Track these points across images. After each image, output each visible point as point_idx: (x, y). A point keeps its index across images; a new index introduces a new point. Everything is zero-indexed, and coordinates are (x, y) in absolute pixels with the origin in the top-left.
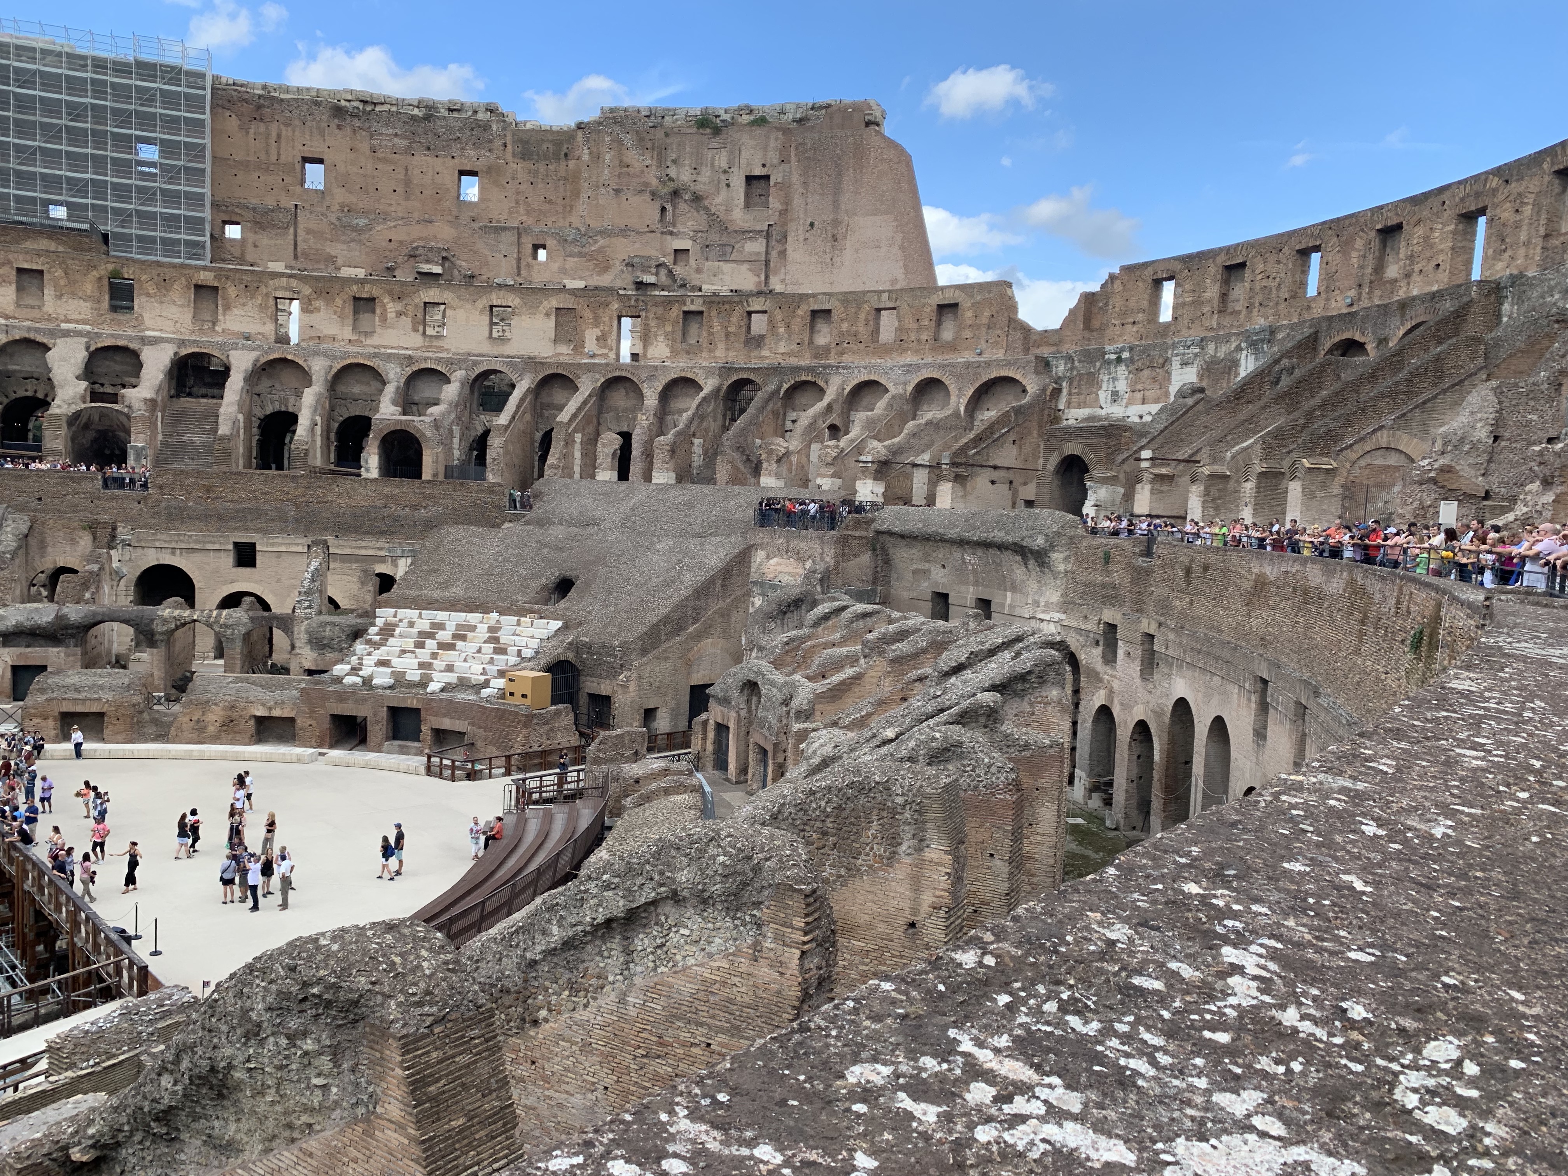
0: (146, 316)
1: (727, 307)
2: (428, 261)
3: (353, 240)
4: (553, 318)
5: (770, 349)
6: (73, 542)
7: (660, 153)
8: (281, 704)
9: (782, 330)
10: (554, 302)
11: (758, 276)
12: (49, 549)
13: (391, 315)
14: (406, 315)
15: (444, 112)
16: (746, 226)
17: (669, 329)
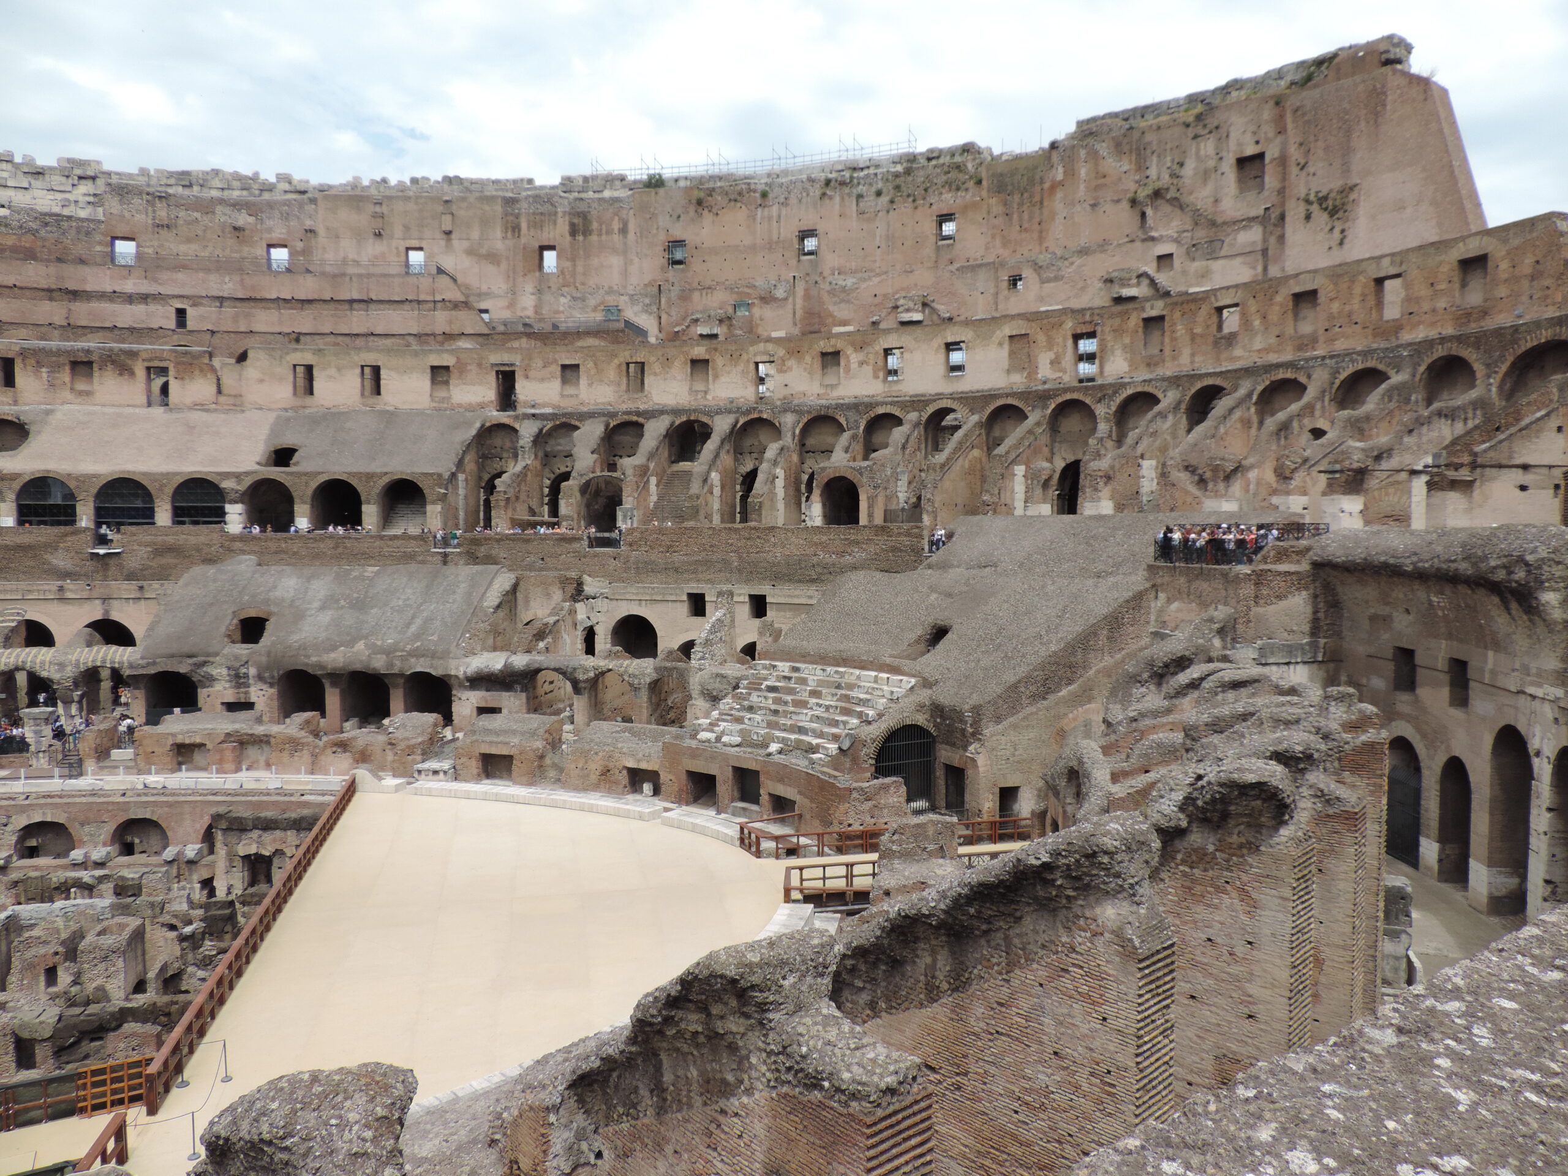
0: (654, 392)
1: (1193, 307)
2: (908, 310)
3: (842, 301)
4: (1006, 347)
5: (1244, 348)
6: (548, 595)
7: (1139, 155)
8: (648, 757)
9: (1257, 323)
10: (1008, 330)
11: (1254, 268)
12: (532, 603)
13: (854, 366)
14: (867, 364)
15: (923, 162)
16: (1238, 214)
17: (1127, 340)
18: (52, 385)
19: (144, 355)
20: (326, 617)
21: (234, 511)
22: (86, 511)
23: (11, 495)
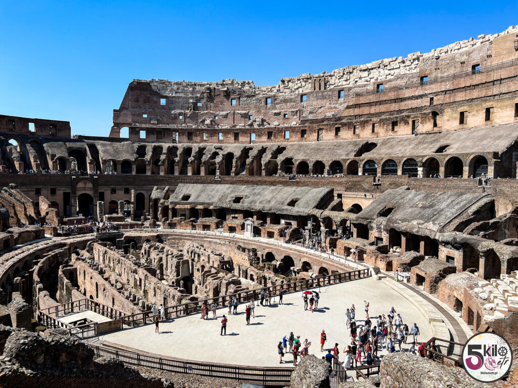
8: (461, 294)
18: (387, 130)
19: (412, 116)
20: (410, 210)
21: (420, 170)
22: (379, 170)
23: (362, 166)
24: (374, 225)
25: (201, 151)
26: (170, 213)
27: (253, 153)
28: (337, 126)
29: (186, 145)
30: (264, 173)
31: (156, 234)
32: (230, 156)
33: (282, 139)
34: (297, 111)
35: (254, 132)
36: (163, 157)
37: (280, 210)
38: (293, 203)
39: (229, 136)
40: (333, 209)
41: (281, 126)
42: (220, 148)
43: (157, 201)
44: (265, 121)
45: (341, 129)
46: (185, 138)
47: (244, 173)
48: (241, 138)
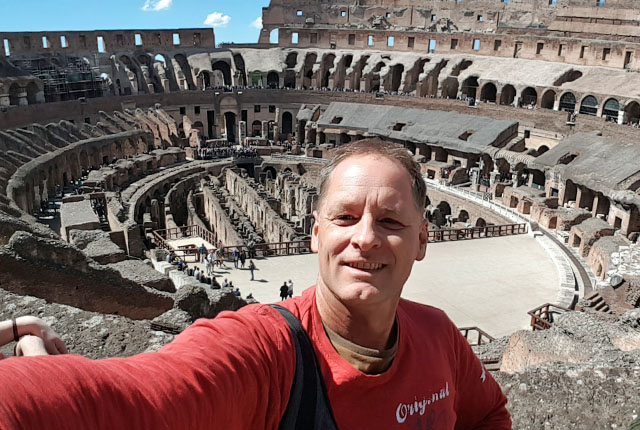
18: (597, 58)
20: (594, 160)
21: (621, 113)
22: (577, 107)
23: (559, 98)
24: (552, 174)
25: (364, 61)
26: (318, 137)
27: (428, 67)
28: (539, 41)
29: (346, 52)
30: (439, 93)
31: (297, 163)
32: (399, 68)
33: (470, 50)
34: (495, 13)
35: (434, 38)
36: (316, 67)
37: (448, 145)
38: (465, 136)
39: (401, 41)
40: (512, 149)
41: (473, 31)
42: (388, 58)
43: (303, 122)
44: (452, 23)
45: (545, 46)
46: (345, 42)
47: (414, 92)
48: (416, 45)
